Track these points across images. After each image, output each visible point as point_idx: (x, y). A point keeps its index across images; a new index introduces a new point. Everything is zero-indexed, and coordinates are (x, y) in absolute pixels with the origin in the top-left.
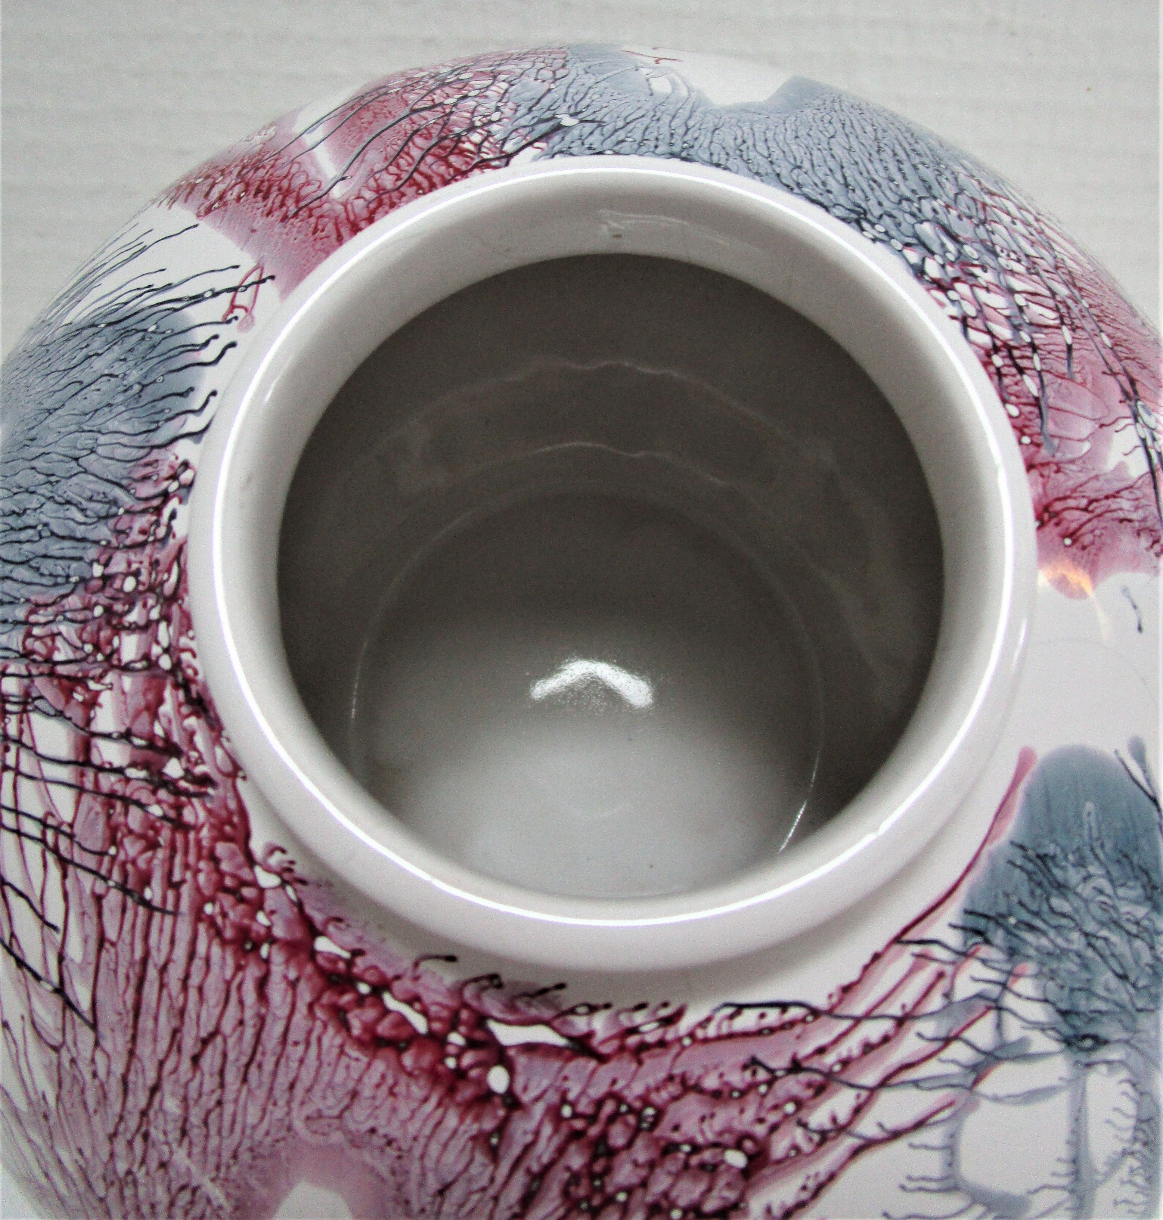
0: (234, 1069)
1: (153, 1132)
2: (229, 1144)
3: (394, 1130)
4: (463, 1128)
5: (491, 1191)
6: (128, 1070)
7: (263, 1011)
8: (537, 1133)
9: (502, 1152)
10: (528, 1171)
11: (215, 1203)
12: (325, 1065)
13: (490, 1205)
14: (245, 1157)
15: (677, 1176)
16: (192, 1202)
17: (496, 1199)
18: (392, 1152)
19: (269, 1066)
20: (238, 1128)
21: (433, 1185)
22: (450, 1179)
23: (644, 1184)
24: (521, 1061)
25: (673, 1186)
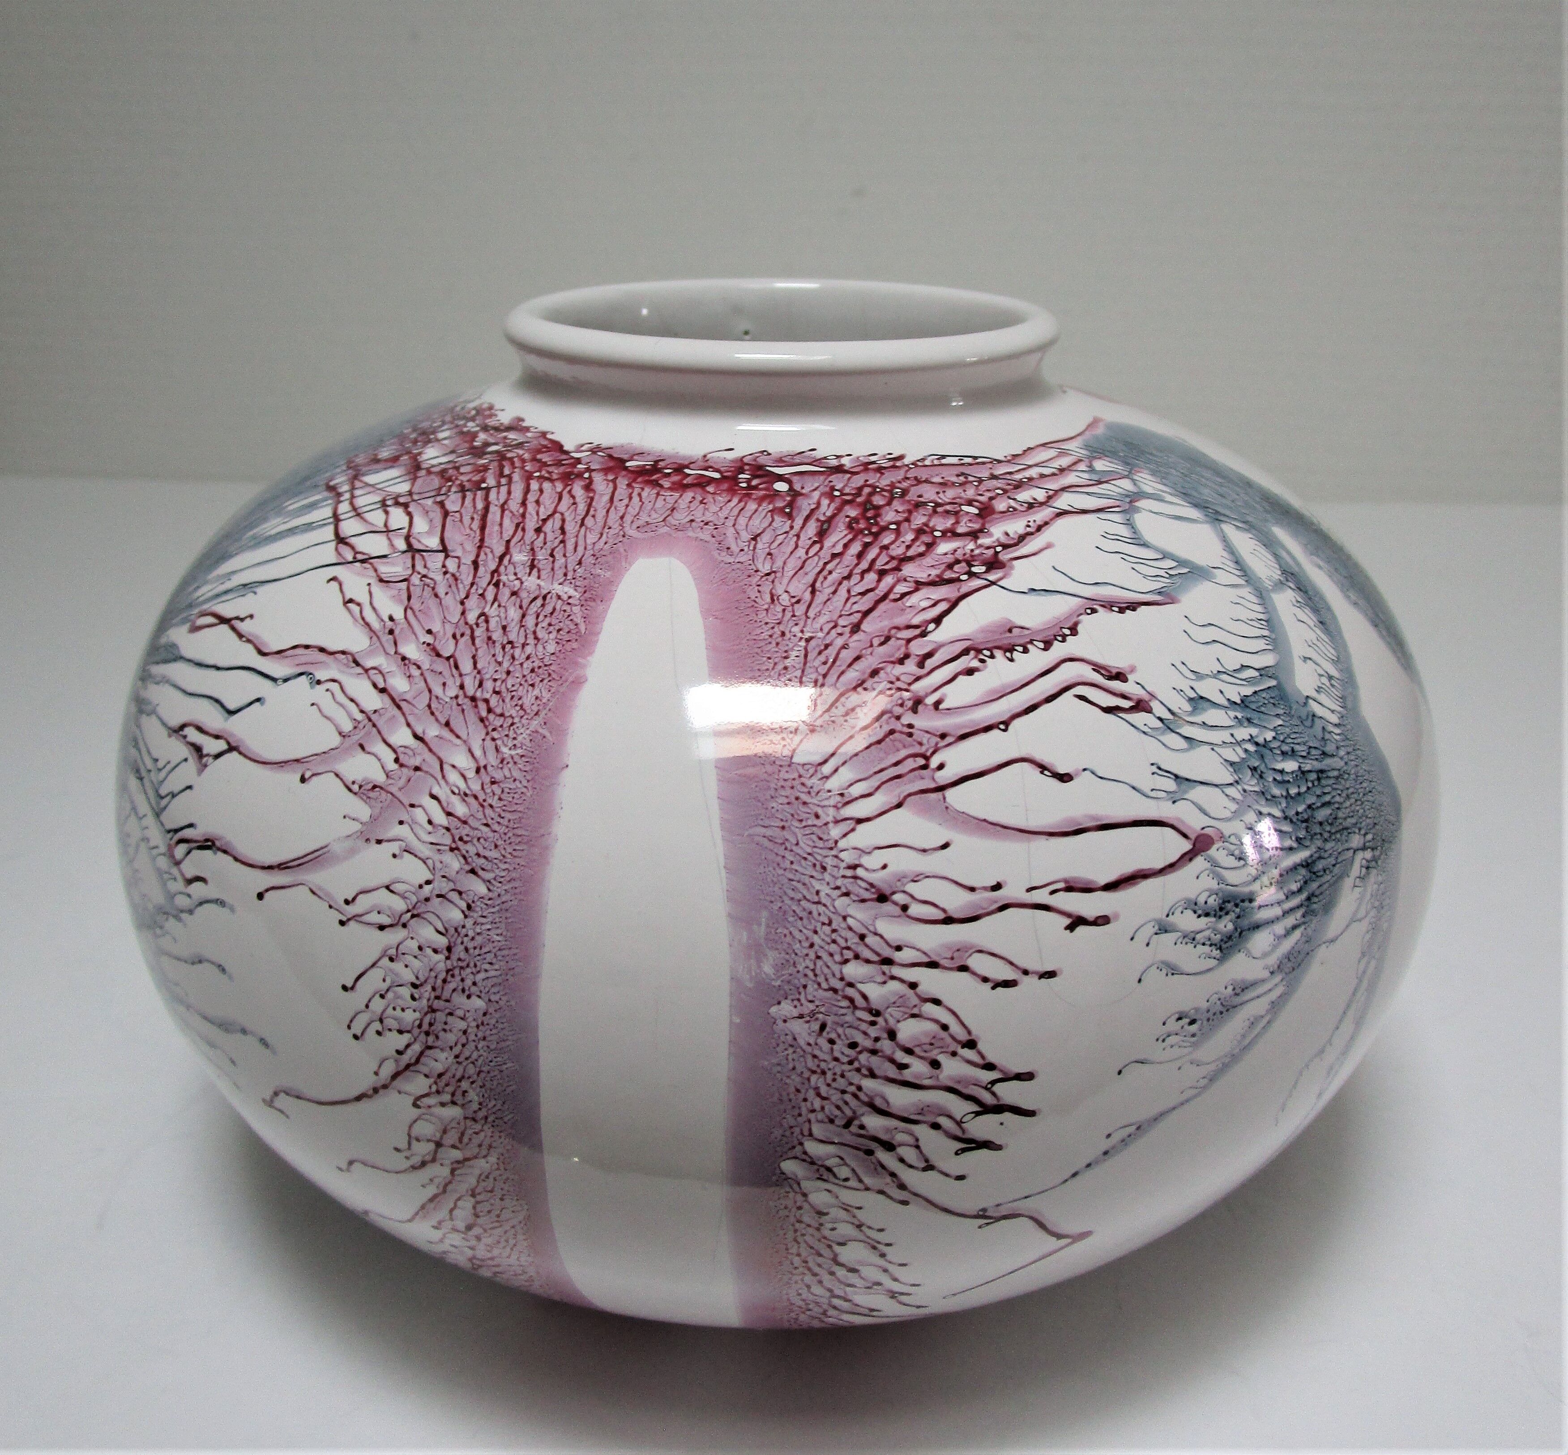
0: (573, 523)
1: (503, 578)
2: (572, 560)
3: (708, 517)
4: (761, 508)
5: (793, 532)
6: (478, 556)
7: (591, 495)
8: (819, 504)
9: (794, 514)
10: (818, 520)
11: (565, 597)
12: (646, 502)
13: (795, 538)
14: (588, 560)
15: (930, 516)
16: (543, 605)
17: (798, 536)
18: (711, 527)
19: (601, 514)
20: (580, 549)
21: (746, 536)
22: (759, 532)
23: (907, 520)
24: (795, 479)
25: (929, 520)
